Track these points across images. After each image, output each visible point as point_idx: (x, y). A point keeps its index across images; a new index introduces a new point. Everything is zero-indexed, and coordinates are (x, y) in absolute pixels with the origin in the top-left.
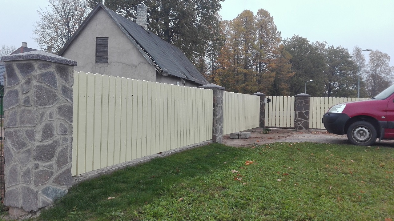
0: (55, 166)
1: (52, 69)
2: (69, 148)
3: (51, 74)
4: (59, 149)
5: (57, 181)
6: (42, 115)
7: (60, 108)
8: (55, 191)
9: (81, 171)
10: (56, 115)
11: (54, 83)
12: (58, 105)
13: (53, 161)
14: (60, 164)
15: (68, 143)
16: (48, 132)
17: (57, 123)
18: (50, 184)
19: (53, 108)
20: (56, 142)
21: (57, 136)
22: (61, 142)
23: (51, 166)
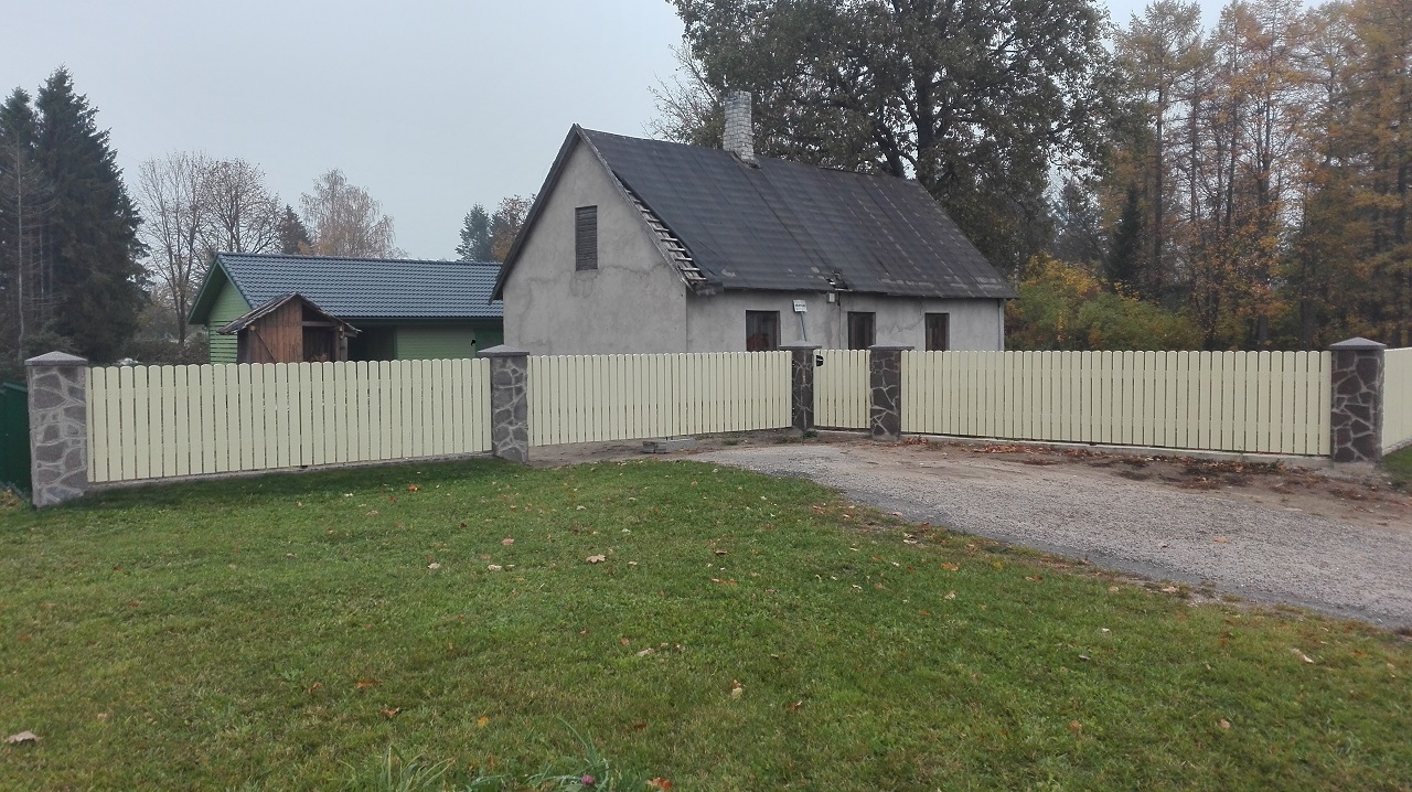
0: (63, 468)
1: (54, 372)
2: (82, 452)
3: (54, 378)
4: (67, 451)
5: (66, 482)
6: (43, 417)
7: (67, 410)
8: (63, 492)
9: (101, 477)
10: (62, 417)
11: (58, 385)
12: (65, 407)
13: (61, 462)
14: (69, 466)
15: (81, 445)
16: (52, 433)
17: (64, 424)
18: (56, 484)
19: (59, 410)
20: (63, 443)
21: (64, 436)
22: (70, 444)
23: (56, 467)
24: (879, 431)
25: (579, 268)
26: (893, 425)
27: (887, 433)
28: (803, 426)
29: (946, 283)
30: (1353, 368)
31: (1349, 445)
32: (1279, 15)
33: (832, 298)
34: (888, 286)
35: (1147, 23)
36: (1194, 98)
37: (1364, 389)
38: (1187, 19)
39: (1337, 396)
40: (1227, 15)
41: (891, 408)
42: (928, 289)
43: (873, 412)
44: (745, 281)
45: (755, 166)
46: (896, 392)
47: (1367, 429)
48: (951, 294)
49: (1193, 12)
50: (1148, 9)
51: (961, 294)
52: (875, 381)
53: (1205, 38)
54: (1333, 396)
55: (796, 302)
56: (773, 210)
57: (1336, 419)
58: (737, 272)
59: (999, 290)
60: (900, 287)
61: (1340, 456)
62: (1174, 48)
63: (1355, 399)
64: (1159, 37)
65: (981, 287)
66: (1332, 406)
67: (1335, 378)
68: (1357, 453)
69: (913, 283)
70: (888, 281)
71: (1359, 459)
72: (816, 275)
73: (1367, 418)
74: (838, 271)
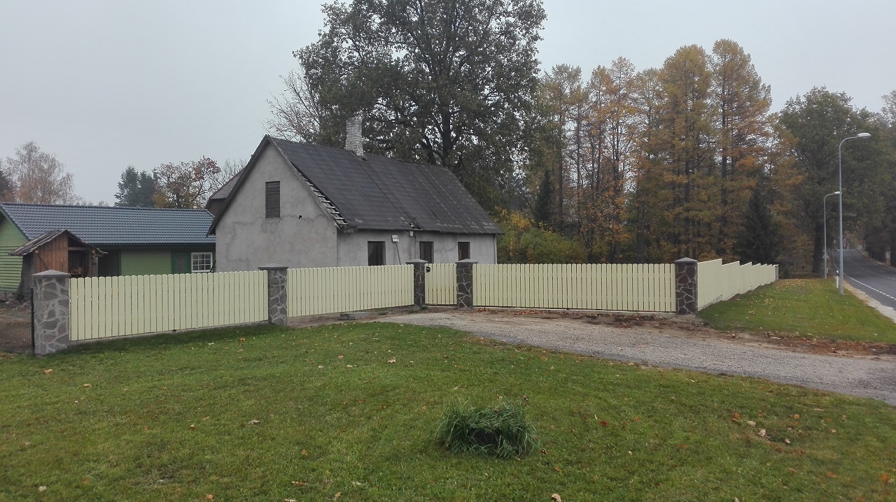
0: (57, 333)
1: (54, 281)
2: (67, 324)
3: (53, 284)
4: (59, 324)
5: (58, 340)
6: (48, 306)
7: (59, 301)
8: (57, 346)
9: (74, 338)
10: (57, 305)
11: (55, 288)
12: (59, 300)
13: (56, 330)
14: (60, 332)
15: (66, 321)
16: (52, 314)
17: (58, 309)
18: (53, 342)
19: (56, 301)
20: (58, 319)
21: (58, 316)
22: (61, 320)
23: (54, 333)
24: (462, 306)
25: (267, 216)
26: (469, 302)
27: (466, 306)
28: (420, 304)
29: (468, 226)
30: (685, 271)
31: (684, 307)
32: (622, 76)
33: (412, 234)
34: (440, 227)
35: (552, 76)
36: (578, 119)
37: (690, 281)
38: (574, 75)
39: (678, 284)
40: (595, 74)
41: (468, 293)
42: (459, 228)
43: (458, 296)
44: (368, 225)
45: (364, 159)
46: (470, 285)
47: (692, 299)
48: (471, 231)
49: (578, 71)
50: (554, 69)
51: (476, 232)
52: (459, 279)
53: (584, 86)
54: (676, 284)
55: (394, 236)
56: (377, 184)
57: (678, 295)
58: (363, 220)
59: (494, 229)
60: (446, 228)
61: (680, 312)
62: (567, 91)
63: (686, 286)
64: (560, 84)
65: (485, 228)
66: (676, 289)
67: (677, 277)
68: (688, 310)
69: (451, 226)
70: (440, 224)
71: (689, 313)
72: (403, 221)
73: (691, 294)
74: (414, 219)
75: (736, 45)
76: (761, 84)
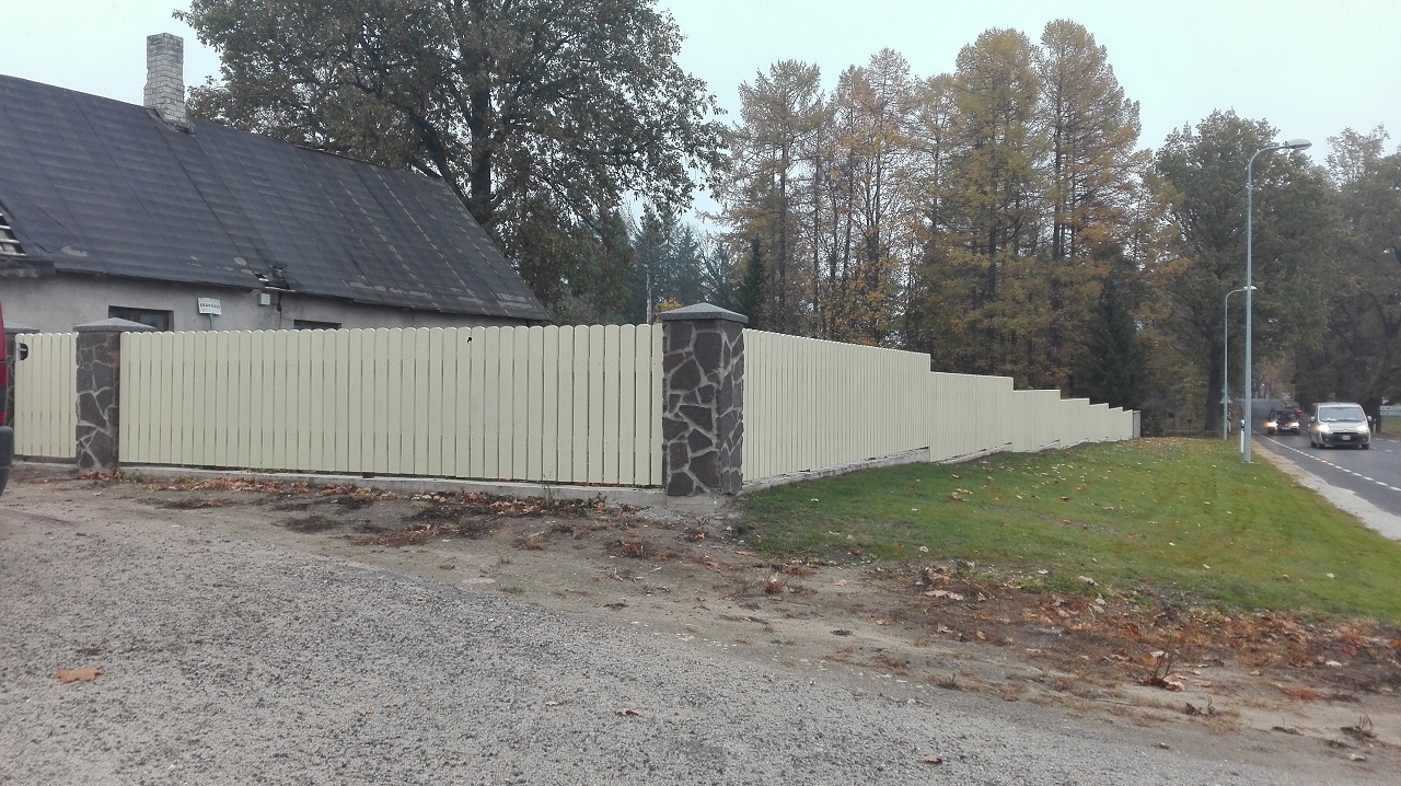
24: (88, 463)
26: (110, 453)
27: (98, 464)
30: (690, 348)
31: (686, 469)
33: (266, 299)
34: (359, 291)
35: (772, 81)
37: (704, 381)
38: (808, 79)
39: (669, 392)
40: (844, 79)
41: (102, 423)
42: (421, 300)
43: (80, 431)
44: (103, 264)
46: (113, 396)
49: (814, 74)
50: (773, 68)
53: (827, 100)
54: (665, 392)
55: (201, 301)
57: (670, 428)
59: (526, 310)
60: (379, 294)
62: (797, 108)
63: (692, 397)
64: (784, 96)
65: (502, 304)
66: (665, 409)
67: (667, 365)
68: (696, 482)
69: (400, 291)
70: (361, 285)
71: (700, 491)
73: (709, 427)
74: (277, 265)
75: (1081, 30)
76: (1124, 99)
